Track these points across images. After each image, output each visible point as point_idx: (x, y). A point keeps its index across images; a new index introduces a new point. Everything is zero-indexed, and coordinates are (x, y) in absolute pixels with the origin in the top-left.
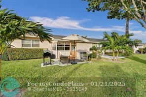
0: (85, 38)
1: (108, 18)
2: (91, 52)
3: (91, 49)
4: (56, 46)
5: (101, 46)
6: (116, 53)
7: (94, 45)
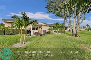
0: (45, 23)
1: (56, 16)
2: (48, 31)
3: (48, 29)
4: (31, 28)
5: (53, 28)
6: (58, 31)
7: (50, 27)
